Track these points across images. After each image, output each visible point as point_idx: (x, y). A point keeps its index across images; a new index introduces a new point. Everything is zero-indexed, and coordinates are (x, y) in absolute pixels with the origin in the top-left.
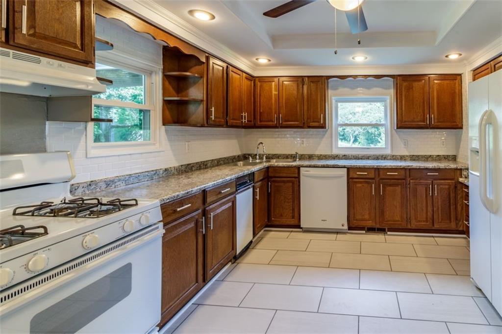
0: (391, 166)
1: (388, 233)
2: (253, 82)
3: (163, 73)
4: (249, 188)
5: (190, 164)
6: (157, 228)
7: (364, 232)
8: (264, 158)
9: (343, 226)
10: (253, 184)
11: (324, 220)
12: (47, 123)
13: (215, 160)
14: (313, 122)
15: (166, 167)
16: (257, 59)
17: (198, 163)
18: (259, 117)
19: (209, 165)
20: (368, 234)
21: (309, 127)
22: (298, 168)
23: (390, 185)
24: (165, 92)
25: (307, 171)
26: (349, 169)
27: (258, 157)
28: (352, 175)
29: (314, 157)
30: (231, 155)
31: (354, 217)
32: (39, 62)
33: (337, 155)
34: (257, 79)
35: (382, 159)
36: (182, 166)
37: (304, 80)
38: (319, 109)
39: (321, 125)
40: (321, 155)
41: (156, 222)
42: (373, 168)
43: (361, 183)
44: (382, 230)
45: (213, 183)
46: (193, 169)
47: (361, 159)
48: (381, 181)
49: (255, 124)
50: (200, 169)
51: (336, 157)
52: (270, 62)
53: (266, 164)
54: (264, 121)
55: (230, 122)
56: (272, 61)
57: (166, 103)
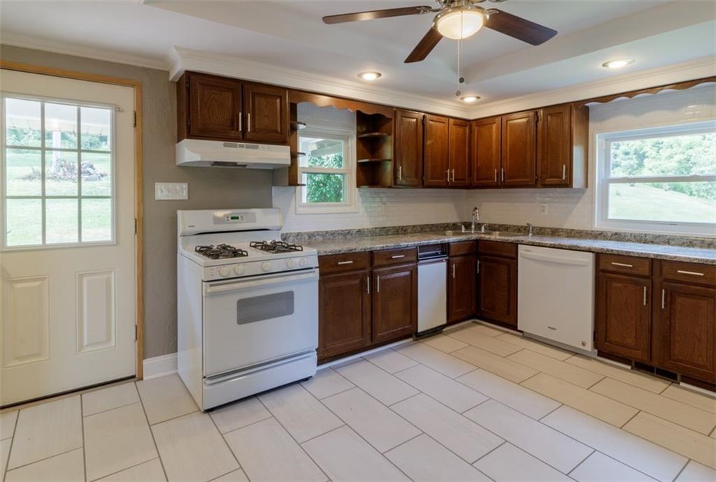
0: (689, 258)
1: (682, 384)
2: (467, 128)
3: (357, 136)
4: (442, 261)
5: (385, 228)
6: (314, 272)
7: (629, 367)
8: (483, 228)
9: (583, 344)
10: (447, 258)
11: (553, 329)
12: (273, 188)
13: (418, 226)
14: (551, 177)
15: (360, 228)
16: (462, 99)
17: (396, 227)
18: (475, 174)
19: (409, 231)
20: (635, 373)
21: (545, 186)
22: (515, 245)
23: (686, 295)
24: (360, 155)
25: (528, 251)
26: (599, 256)
27: (473, 227)
28: (603, 266)
29: (561, 233)
30: (444, 222)
31: (606, 337)
32: (257, 148)
33: (602, 233)
34: (474, 124)
35: (701, 247)
36: (376, 228)
37: (539, 114)
38: (561, 157)
39: (563, 183)
40: (573, 230)
41: (314, 267)
42: (647, 258)
43: (620, 281)
44: (668, 375)
45: (381, 246)
46: (389, 233)
47: (652, 242)
48: (665, 283)
49: (471, 184)
50: (398, 234)
51: (600, 234)
52: (479, 100)
53: (474, 236)
54: (482, 179)
55: (429, 181)
56: (483, 98)
57: (360, 166)
